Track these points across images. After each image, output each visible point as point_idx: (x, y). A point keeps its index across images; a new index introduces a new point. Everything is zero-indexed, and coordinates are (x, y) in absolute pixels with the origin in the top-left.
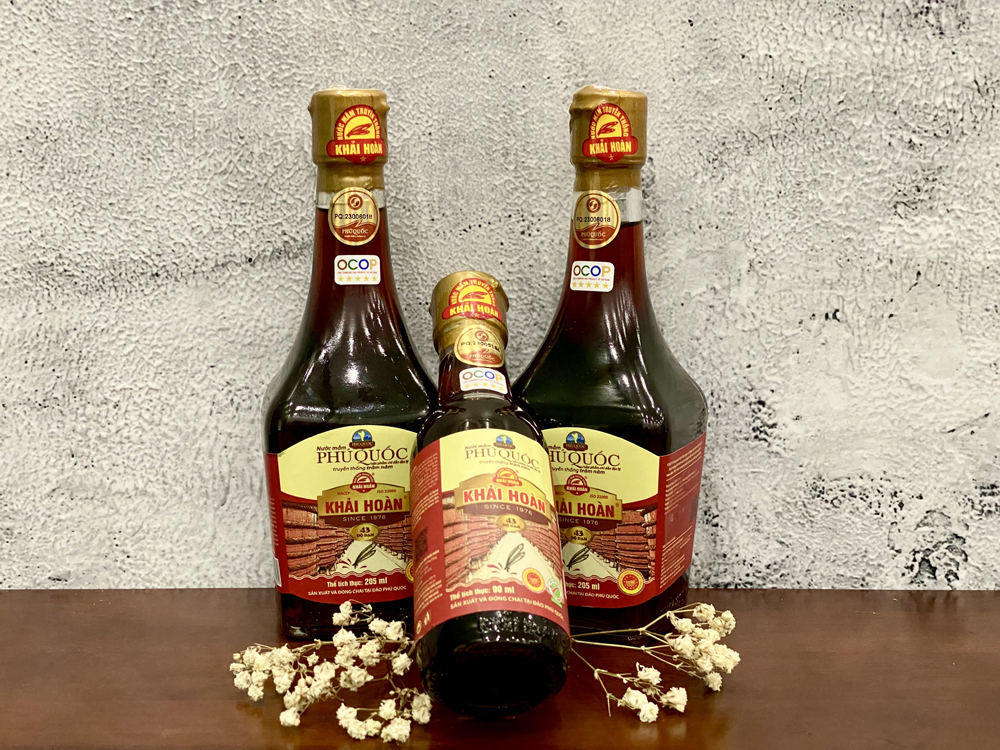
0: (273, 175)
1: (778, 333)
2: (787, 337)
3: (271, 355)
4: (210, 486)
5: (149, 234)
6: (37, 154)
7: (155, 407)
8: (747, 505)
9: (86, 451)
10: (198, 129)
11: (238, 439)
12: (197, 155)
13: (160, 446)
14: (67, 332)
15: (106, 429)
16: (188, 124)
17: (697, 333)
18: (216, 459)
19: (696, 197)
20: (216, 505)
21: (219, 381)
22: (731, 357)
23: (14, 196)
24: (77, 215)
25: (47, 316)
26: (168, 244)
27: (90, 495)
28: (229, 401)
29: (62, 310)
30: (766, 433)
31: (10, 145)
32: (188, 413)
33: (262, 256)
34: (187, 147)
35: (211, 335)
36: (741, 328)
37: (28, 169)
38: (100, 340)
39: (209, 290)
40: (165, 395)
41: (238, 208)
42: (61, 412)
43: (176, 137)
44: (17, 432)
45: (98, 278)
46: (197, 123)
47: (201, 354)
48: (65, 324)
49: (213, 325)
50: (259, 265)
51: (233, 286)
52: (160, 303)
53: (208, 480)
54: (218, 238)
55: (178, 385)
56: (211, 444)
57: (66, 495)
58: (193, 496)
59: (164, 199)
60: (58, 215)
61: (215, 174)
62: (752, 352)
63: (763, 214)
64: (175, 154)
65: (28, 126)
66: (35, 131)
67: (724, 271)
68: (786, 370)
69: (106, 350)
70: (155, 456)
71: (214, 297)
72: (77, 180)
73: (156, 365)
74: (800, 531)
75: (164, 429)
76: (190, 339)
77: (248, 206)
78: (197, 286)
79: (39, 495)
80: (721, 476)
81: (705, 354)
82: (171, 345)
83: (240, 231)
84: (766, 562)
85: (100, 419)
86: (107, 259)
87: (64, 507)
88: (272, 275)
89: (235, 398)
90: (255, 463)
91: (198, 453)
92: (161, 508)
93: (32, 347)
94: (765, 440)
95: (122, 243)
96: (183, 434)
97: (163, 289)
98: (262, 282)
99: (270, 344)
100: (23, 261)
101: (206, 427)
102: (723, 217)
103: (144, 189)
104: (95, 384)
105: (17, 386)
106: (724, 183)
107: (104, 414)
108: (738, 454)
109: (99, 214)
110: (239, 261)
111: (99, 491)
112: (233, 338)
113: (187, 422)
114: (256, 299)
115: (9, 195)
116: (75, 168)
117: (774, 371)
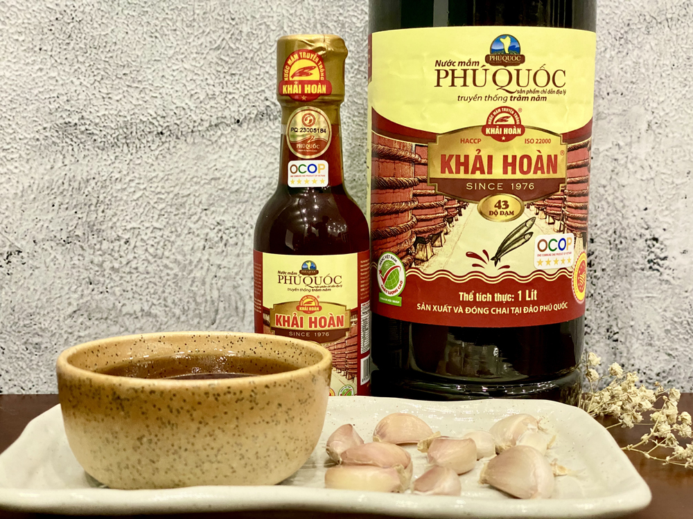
0: (258, 50)
1: (670, 181)
2: (677, 185)
3: (254, 200)
4: (202, 308)
5: (156, 99)
6: (64, 33)
7: (158, 243)
8: (642, 324)
9: (102, 279)
10: (197, 12)
11: (226, 270)
12: (196, 34)
13: (162, 275)
14: (88, 181)
15: (118, 261)
16: (189, 7)
17: (604, 182)
18: (207, 286)
19: (605, 69)
20: (207, 324)
21: (211, 221)
22: (632, 201)
23: (45, 67)
24: (97, 84)
25: (72, 167)
26: (171, 107)
27: (105, 316)
28: (219, 238)
29: (83, 162)
30: (659, 265)
31: (42, 25)
32: (186, 248)
33: (248, 118)
34: (187, 27)
35: (205, 183)
36: (639, 177)
37: (57, 45)
38: (114, 187)
39: (203, 146)
40: (167, 233)
41: (228, 77)
42: (82, 247)
43: (179, 18)
44: (45, 263)
45: (114, 136)
46: (196, 7)
47: (197, 199)
48: (85, 174)
49: (206, 175)
50: (245, 126)
51: (223, 143)
52: (164, 157)
53: (201, 303)
54: (212, 103)
55: (178, 225)
56: (204, 274)
57: (85, 316)
58: (189, 316)
59: (168, 70)
60: (81, 84)
61: (210, 49)
62: (649, 197)
63: (659, 83)
64: (178, 33)
65: (57, 9)
66: (63, 13)
67: (627, 130)
68: (676, 212)
69: (119, 195)
70: (157, 283)
71: (208, 152)
72: (97, 54)
73: (160, 208)
74: (684, 345)
75: (165, 261)
76: (188, 186)
77: (237, 77)
78: (194, 143)
79: (62, 316)
80: (621, 300)
81: (610, 199)
82: (172, 191)
83: (230, 97)
84: (656, 370)
85: (113, 254)
86: (122, 119)
87: (83, 326)
88: (256, 134)
89: (224, 236)
90: (239, 290)
91: (193, 282)
92: (162, 327)
93: (58, 193)
94: (658, 270)
95: (133, 107)
96: (181, 266)
97: (167, 145)
98: (248, 140)
99: (253, 191)
100: (52, 121)
101: (200, 260)
102: (627, 85)
103: (152, 62)
104: (110, 224)
105: (45, 226)
106: (628, 57)
107: (117, 249)
108: (635, 282)
109: (115, 83)
110: (229, 122)
111: (112, 312)
112: (223, 186)
113: (185, 255)
114: (242, 154)
115: (41, 66)
116: (96, 44)
117: (666, 213)
